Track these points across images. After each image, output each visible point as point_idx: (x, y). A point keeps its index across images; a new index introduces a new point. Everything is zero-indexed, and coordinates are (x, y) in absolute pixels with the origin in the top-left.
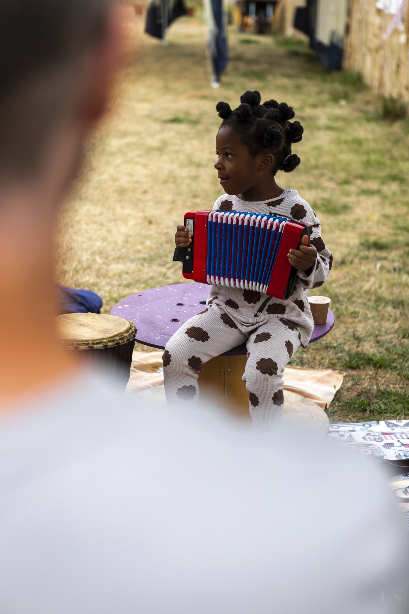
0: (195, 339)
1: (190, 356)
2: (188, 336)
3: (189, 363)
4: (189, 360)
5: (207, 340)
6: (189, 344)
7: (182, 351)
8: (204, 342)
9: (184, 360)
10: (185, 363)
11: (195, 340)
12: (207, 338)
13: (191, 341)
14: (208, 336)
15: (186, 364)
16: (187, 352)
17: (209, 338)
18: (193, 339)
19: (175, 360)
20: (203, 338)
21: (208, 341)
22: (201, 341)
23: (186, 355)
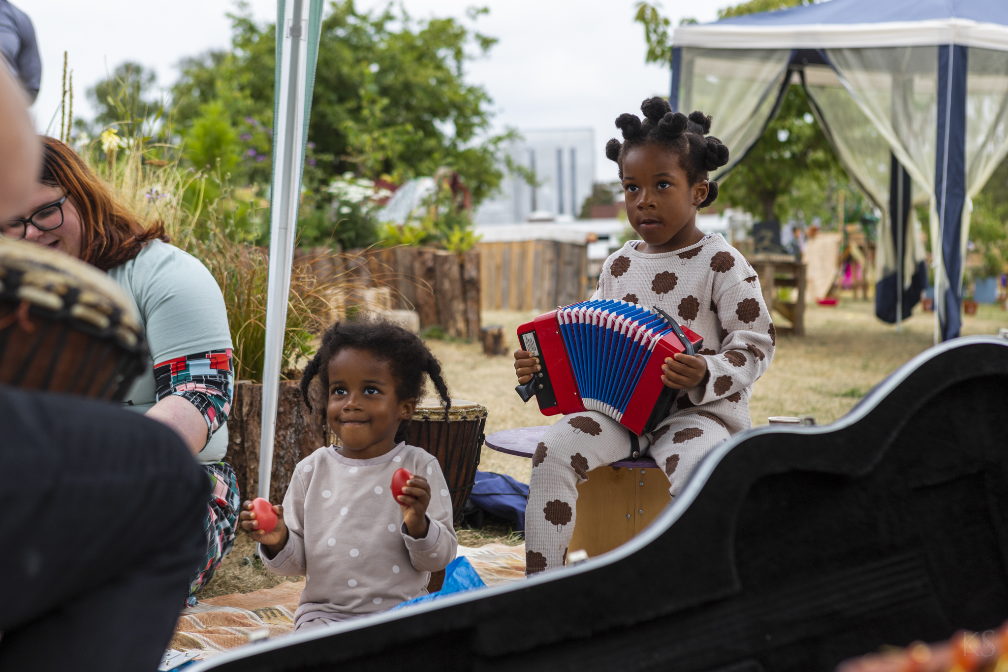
0: (582, 430)
1: (574, 452)
2: (572, 426)
3: (571, 462)
4: (572, 457)
5: (598, 434)
6: (573, 436)
7: (564, 443)
8: (594, 435)
9: (566, 456)
10: (566, 461)
11: (582, 432)
12: (598, 431)
13: (576, 431)
14: (600, 429)
15: (568, 462)
16: (570, 445)
17: (601, 431)
18: (579, 430)
19: (552, 455)
20: (593, 430)
21: (599, 436)
22: (590, 434)
23: (569, 449)
